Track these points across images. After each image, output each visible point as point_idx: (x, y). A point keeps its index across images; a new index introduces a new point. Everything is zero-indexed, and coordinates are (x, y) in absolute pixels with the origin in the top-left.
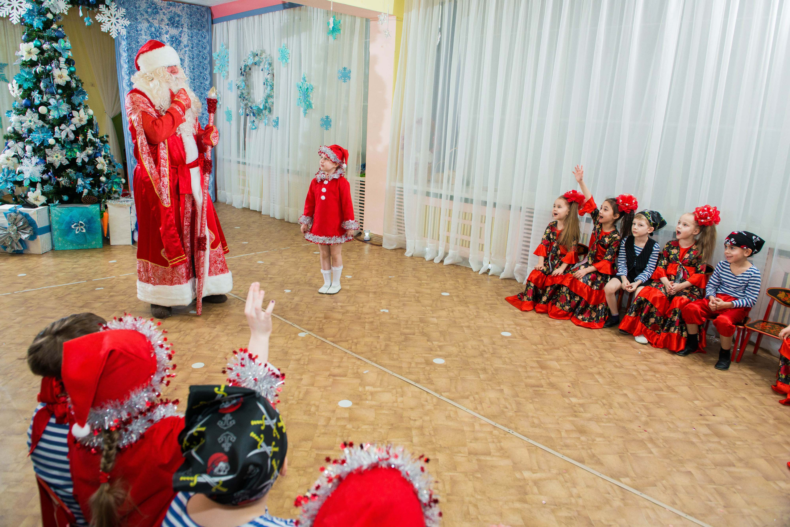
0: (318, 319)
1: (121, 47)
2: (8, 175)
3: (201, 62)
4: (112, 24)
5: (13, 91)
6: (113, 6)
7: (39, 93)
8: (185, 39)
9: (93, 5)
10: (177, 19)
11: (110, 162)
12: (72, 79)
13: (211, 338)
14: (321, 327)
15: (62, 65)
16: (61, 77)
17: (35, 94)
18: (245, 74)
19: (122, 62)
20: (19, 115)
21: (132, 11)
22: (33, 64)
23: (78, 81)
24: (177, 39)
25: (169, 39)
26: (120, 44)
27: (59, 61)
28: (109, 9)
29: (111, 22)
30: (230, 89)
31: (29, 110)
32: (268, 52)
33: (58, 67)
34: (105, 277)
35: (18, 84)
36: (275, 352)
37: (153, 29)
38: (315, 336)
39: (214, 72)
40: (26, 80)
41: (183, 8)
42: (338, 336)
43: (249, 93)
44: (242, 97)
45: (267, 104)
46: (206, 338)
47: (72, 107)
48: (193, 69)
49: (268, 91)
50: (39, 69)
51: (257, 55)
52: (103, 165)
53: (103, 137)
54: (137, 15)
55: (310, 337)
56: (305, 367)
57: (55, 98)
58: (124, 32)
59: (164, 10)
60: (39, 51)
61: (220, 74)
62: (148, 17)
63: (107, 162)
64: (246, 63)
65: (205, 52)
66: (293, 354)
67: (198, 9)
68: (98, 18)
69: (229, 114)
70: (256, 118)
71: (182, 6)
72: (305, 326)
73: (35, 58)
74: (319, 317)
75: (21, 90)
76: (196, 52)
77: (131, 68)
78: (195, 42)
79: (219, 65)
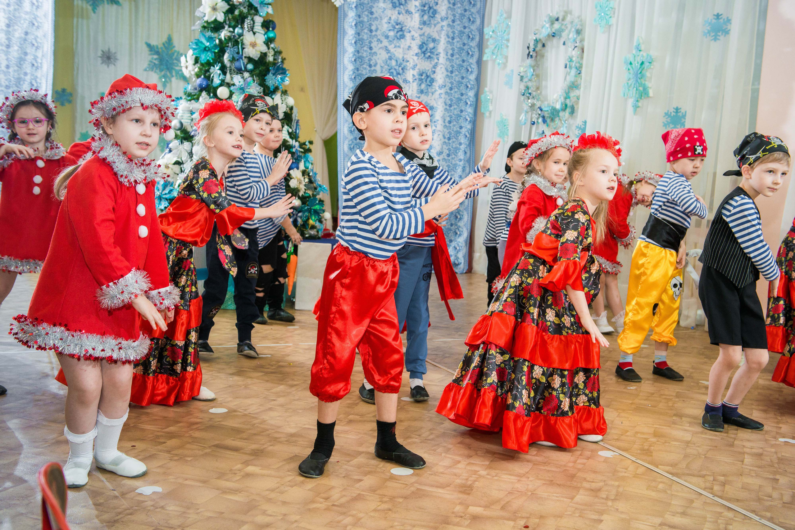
0: (639, 435)
1: (347, 19)
2: (164, 189)
3: (464, 44)
5: (187, 67)
7: (220, 69)
8: (443, 9)
11: (311, 182)
12: (269, 49)
13: (431, 437)
14: (646, 447)
15: (258, 27)
16: (254, 45)
17: (216, 70)
18: (534, 55)
19: (346, 43)
20: (190, 100)
22: (217, 27)
23: (278, 53)
24: (430, 8)
25: (419, 7)
26: (345, 15)
27: (254, 23)
30: (509, 83)
31: (204, 94)
32: (576, 13)
33: (252, 29)
34: (277, 343)
35: (194, 56)
36: (549, 471)
38: (634, 459)
39: (485, 58)
40: (205, 49)
42: (683, 465)
43: (538, 88)
44: (527, 93)
45: (568, 102)
46: (424, 435)
47: (264, 91)
48: (452, 55)
49: (571, 77)
50: (224, 34)
51: (557, 19)
52: (300, 183)
53: (304, 144)
55: (622, 460)
56: (610, 503)
57: (243, 78)
60: (227, 7)
61: (494, 61)
63: (307, 180)
64: (538, 36)
65: (473, 27)
66: (585, 479)
69: (503, 125)
70: (548, 126)
72: (613, 443)
73: (221, 17)
74: (643, 433)
75: (198, 65)
76: (458, 28)
77: (358, 52)
78: (459, 11)
79: (493, 47)
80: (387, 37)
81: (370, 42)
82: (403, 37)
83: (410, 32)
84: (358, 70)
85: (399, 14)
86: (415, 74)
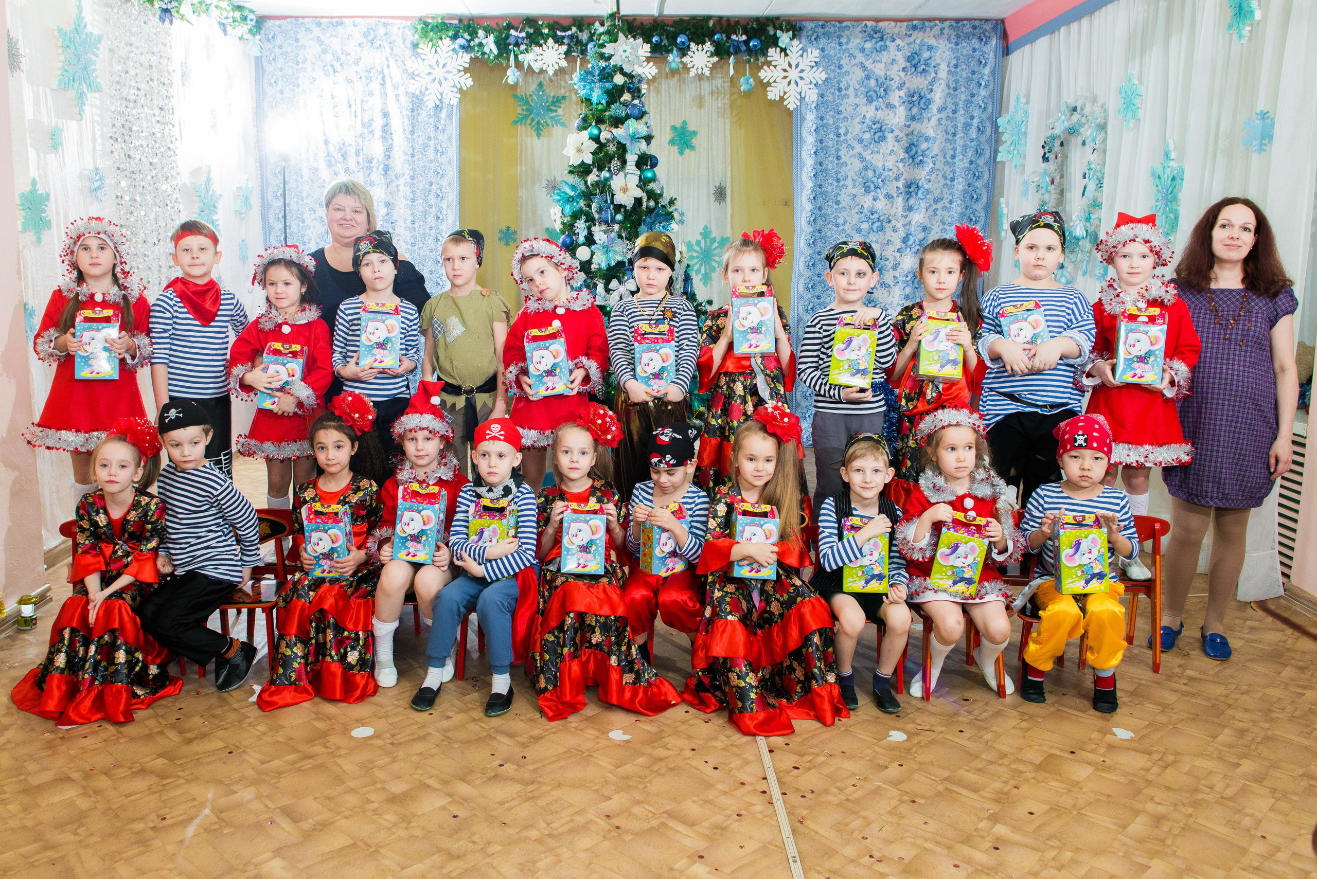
1: (805, 125)
4: (789, 83)
6: (796, 46)
7: (586, 223)
8: (938, 96)
9: (756, 51)
10: (926, 55)
12: (643, 193)
15: (630, 167)
16: (624, 190)
17: (581, 224)
18: (1051, 156)
19: (804, 155)
21: (832, 53)
24: (921, 97)
25: (906, 99)
26: (803, 119)
27: (624, 161)
28: (786, 55)
29: (788, 80)
30: (1025, 193)
32: (1100, 99)
33: (622, 171)
37: (872, 83)
39: (999, 159)
41: (942, 29)
43: (1059, 202)
48: (952, 158)
50: (591, 179)
51: (1076, 109)
54: (839, 59)
58: (812, 96)
59: (898, 42)
60: (594, 146)
61: (1011, 162)
62: (863, 60)
64: (1053, 130)
67: (974, 28)
68: (765, 74)
71: (940, 26)
73: (588, 159)
75: (564, 218)
76: (961, 119)
77: (821, 164)
78: (963, 97)
79: (1009, 143)
80: (861, 141)
81: (838, 150)
82: (883, 139)
83: (892, 131)
84: (820, 186)
85: (877, 109)
86: (900, 186)
